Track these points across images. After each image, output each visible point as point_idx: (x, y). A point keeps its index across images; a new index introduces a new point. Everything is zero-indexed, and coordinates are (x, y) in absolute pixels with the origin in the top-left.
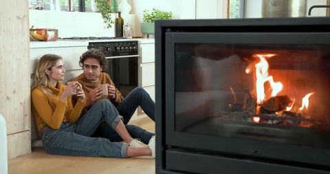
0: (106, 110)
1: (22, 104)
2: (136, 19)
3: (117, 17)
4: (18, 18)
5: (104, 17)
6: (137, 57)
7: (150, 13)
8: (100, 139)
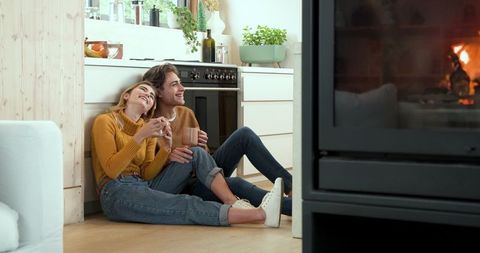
0: (198, 159)
1: (71, 145)
2: (233, 42)
3: (206, 37)
4: (69, 16)
5: (187, 36)
6: (236, 92)
7: (253, 32)
8: (187, 196)
